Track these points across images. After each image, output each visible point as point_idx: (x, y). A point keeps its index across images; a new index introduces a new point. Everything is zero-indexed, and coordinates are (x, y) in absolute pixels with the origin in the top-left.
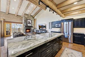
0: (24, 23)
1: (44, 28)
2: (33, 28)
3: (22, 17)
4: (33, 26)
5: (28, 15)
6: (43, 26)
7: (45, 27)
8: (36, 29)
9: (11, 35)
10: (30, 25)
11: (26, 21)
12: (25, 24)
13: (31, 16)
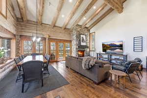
3: (71, 32)
5: (81, 26)
6: (116, 46)
7: (121, 47)
11: (78, 36)
12: (77, 43)
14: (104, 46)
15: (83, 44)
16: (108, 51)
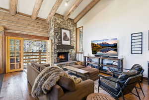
0: (52, 38)
1: (112, 52)
2: (74, 52)
3: (48, 24)
4: (74, 44)
5: (63, 16)
6: (108, 46)
7: (115, 47)
8: (81, 53)
9: (22, 68)
10: (68, 43)
11: (58, 32)
12: (56, 41)
13: (70, 19)
14: (93, 46)
15: (64, 43)
16: (99, 53)
